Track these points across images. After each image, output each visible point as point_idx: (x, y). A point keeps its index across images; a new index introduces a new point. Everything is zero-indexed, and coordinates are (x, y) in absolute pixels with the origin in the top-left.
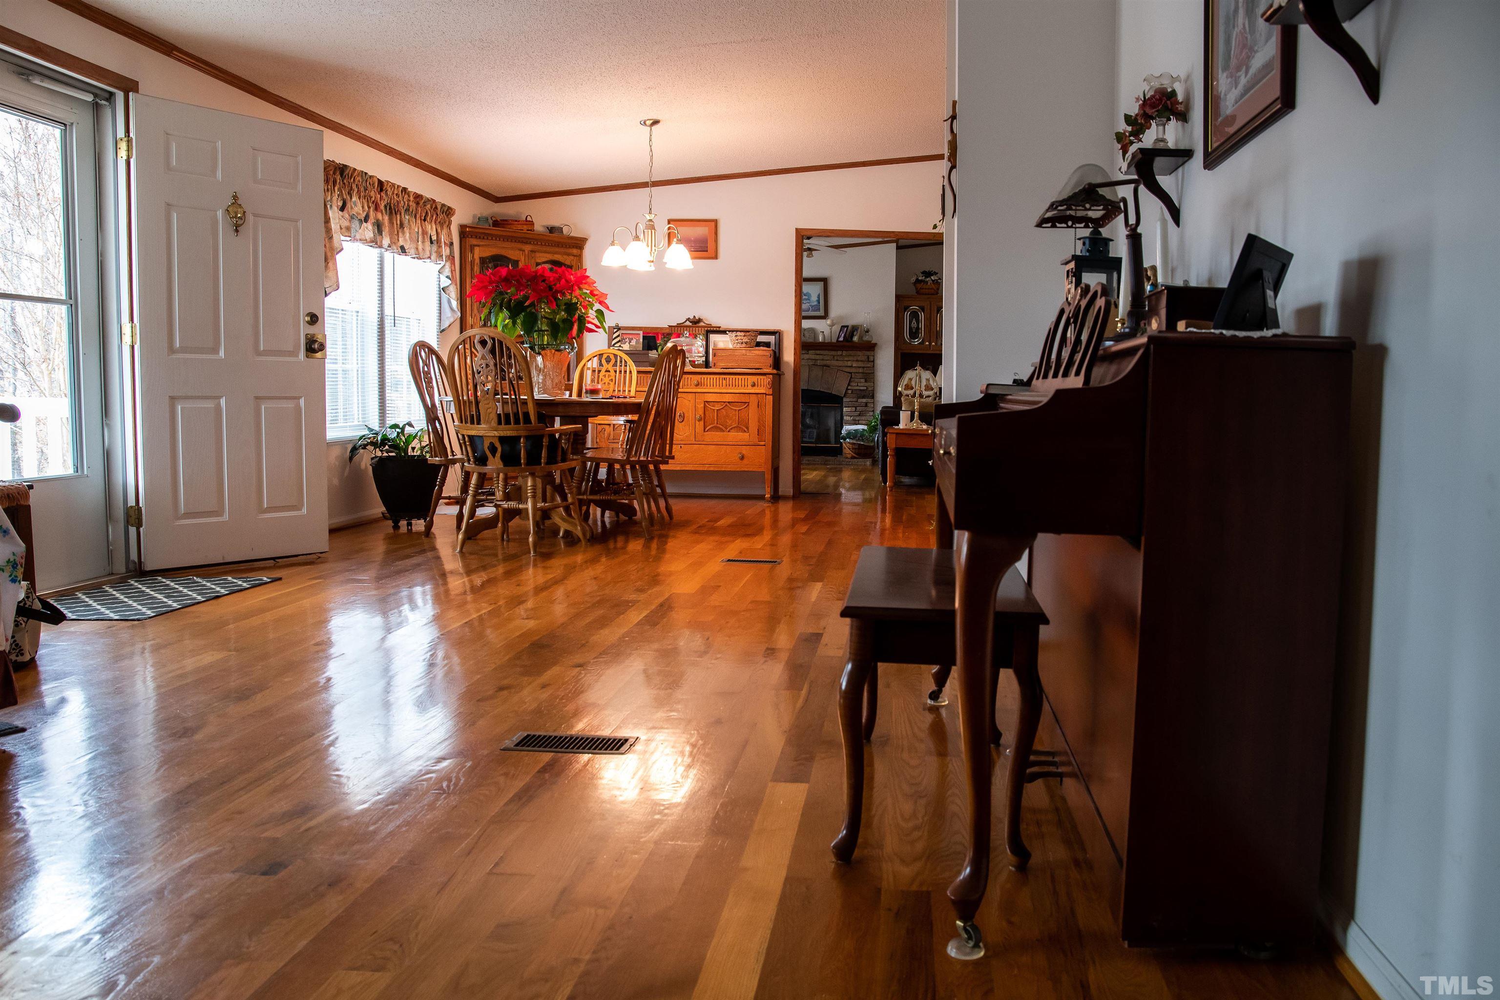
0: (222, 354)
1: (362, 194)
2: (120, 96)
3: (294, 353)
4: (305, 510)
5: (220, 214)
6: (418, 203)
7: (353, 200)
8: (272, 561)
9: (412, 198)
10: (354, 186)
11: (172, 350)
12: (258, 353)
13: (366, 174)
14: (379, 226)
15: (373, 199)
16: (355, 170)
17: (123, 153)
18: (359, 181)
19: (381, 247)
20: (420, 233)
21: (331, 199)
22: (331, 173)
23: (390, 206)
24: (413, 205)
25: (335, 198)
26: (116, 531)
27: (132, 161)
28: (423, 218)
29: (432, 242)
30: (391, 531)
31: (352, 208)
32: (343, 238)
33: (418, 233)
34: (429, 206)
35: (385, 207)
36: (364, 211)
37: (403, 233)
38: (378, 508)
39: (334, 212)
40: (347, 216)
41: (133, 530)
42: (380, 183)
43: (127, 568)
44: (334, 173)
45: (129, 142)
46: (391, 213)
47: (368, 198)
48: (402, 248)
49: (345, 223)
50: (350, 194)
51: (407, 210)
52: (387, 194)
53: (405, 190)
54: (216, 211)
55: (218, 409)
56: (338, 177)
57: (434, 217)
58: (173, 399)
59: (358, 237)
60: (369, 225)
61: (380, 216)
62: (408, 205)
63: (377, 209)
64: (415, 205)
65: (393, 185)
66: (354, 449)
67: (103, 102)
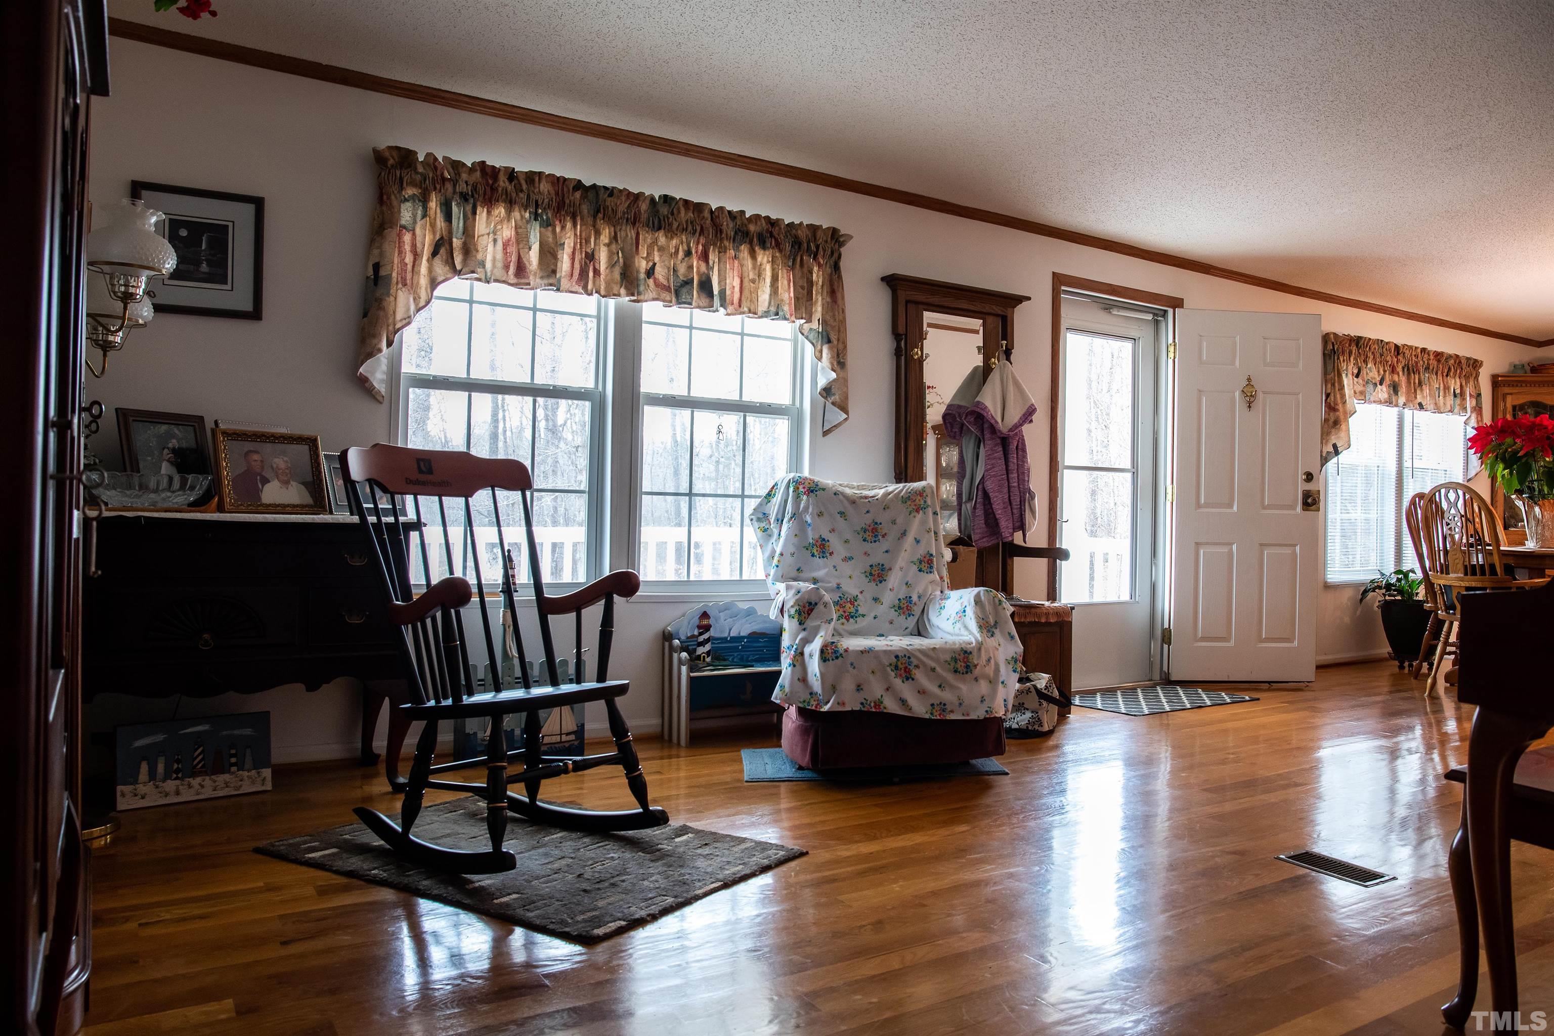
0: (1235, 508)
1: (1378, 360)
2: (1170, 311)
3: (1293, 507)
4: (1296, 643)
5: (1237, 394)
6: (1439, 361)
7: (1369, 366)
8: (1267, 684)
9: (1432, 357)
10: (1370, 355)
11: (1198, 506)
12: (1264, 508)
13: (1382, 341)
14: (1395, 388)
15: (1390, 363)
16: (1370, 339)
17: (1171, 355)
18: (1375, 349)
19: (1397, 406)
20: (1442, 388)
21: (1347, 368)
22: (1347, 345)
23: (1408, 367)
24: (1433, 363)
25: (1350, 367)
26: (1155, 646)
27: (1176, 360)
28: (1445, 374)
29: (1455, 396)
30: (1397, 670)
31: (1367, 374)
32: (1356, 401)
33: (1439, 388)
34: (1452, 361)
35: (1403, 368)
36: (1379, 375)
37: (1422, 390)
38: (1386, 649)
39: (1348, 380)
40: (1361, 381)
41: (1166, 646)
42: (1397, 347)
43: (1161, 677)
44: (1350, 345)
45: (1175, 345)
46: (1409, 374)
47: (1384, 362)
48: (1420, 405)
49: (1359, 388)
50: (1365, 362)
51: (1427, 369)
52: (1404, 357)
53: (1424, 350)
54: (1234, 393)
55: (1230, 553)
56: (1354, 349)
57: (1458, 371)
58: (1198, 544)
59: (1372, 399)
60: (1384, 388)
61: (1396, 378)
62: (1428, 364)
63: (1393, 370)
64: (1435, 363)
65: (1410, 347)
66: (1365, 592)
67: (1159, 318)
